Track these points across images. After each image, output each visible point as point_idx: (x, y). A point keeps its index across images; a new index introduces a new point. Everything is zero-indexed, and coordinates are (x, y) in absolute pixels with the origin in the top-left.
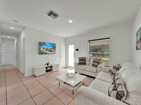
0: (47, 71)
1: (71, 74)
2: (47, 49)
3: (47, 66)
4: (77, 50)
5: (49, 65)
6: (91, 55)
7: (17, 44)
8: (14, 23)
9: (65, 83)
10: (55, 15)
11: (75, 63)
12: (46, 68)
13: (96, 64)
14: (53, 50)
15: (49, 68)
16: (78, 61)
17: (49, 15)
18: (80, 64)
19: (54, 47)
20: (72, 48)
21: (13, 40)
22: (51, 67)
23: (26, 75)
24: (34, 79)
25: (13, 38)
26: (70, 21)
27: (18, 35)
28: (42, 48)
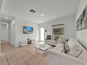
0: (28, 44)
1: (43, 44)
2: (28, 31)
3: (28, 40)
4: (46, 31)
5: (30, 40)
6: (54, 34)
7: (8, 27)
8: (9, 15)
9: (40, 49)
10: (34, 12)
11: (45, 39)
12: (28, 42)
13: (56, 39)
14: (31, 31)
15: (29, 42)
16: (46, 37)
17: (30, 11)
18: (48, 39)
19: (32, 29)
20: (42, 30)
21: (6, 25)
22: (30, 41)
23: (16, 46)
24: (21, 48)
25: (5, 23)
26: (42, 15)
27: (9, 22)
28: (25, 30)
